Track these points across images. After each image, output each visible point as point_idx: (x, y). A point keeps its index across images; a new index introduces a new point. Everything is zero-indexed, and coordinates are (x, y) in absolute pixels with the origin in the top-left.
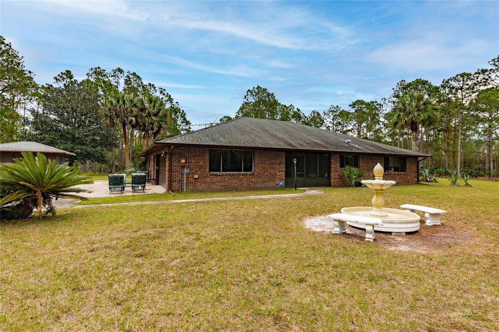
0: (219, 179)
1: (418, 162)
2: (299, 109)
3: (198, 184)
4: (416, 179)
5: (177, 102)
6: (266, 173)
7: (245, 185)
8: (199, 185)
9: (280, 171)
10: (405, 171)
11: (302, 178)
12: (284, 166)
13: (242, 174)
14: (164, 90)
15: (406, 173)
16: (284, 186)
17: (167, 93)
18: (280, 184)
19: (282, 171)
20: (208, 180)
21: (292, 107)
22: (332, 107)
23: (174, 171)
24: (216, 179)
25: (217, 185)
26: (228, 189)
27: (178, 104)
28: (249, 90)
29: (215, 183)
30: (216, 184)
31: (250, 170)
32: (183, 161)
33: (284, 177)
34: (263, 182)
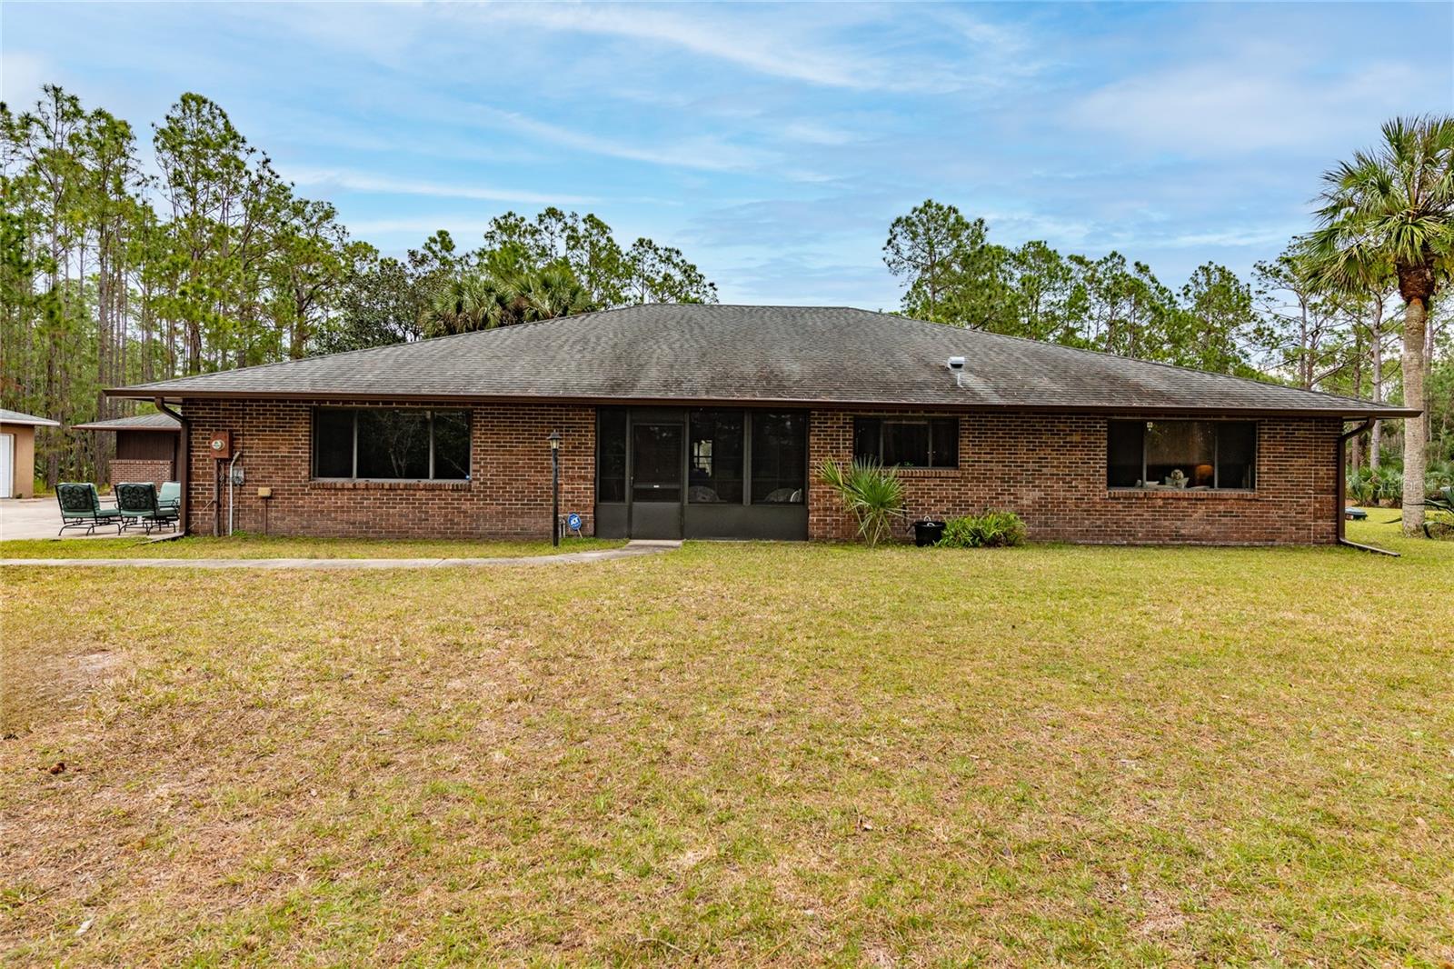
0: (343, 499)
1: (1341, 441)
3: (273, 514)
4: (1327, 525)
6: (519, 485)
7: (438, 522)
8: (276, 518)
9: (572, 478)
10: (1253, 487)
11: (675, 505)
12: (591, 460)
13: (421, 486)
16: (592, 532)
18: (573, 522)
19: (585, 478)
20: (305, 502)
23: (198, 475)
24: (330, 501)
25: (335, 519)
26: (375, 535)
29: (329, 512)
30: (333, 515)
31: (461, 471)
32: (217, 444)
33: (589, 499)
34: (504, 515)
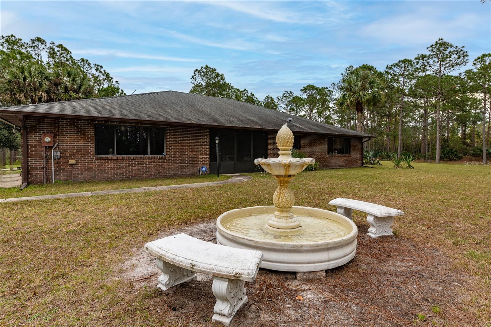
0: (111, 164)
1: (362, 143)
2: (253, 93)
3: (76, 172)
4: (360, 162)
5: (117, 82)
6: (184, 157)
7: (153, 172)
8: (78, 174)
9: (202, 154)
10: (349, 154)
11: (233, 162)
12: (208, 147)
13: (147, 158)
14: (101, 67)
15: (350, 155)
16: (209, 173)
17: (104, 71)
18: (203, 169)
19: (206, 154)
20: (93, 166)
21: (246, 91)
22: (285, 93)
23: (32, 155)
24: (106, 165)
25: (108, 173)
26: (126, 179)
27: (119, 84)
28: (197, 70)
29: (105, 170)
30: (107, 171)
31: (161, 152)
32: (47, 139)
33: (207, 161)
34: (179, 168)
